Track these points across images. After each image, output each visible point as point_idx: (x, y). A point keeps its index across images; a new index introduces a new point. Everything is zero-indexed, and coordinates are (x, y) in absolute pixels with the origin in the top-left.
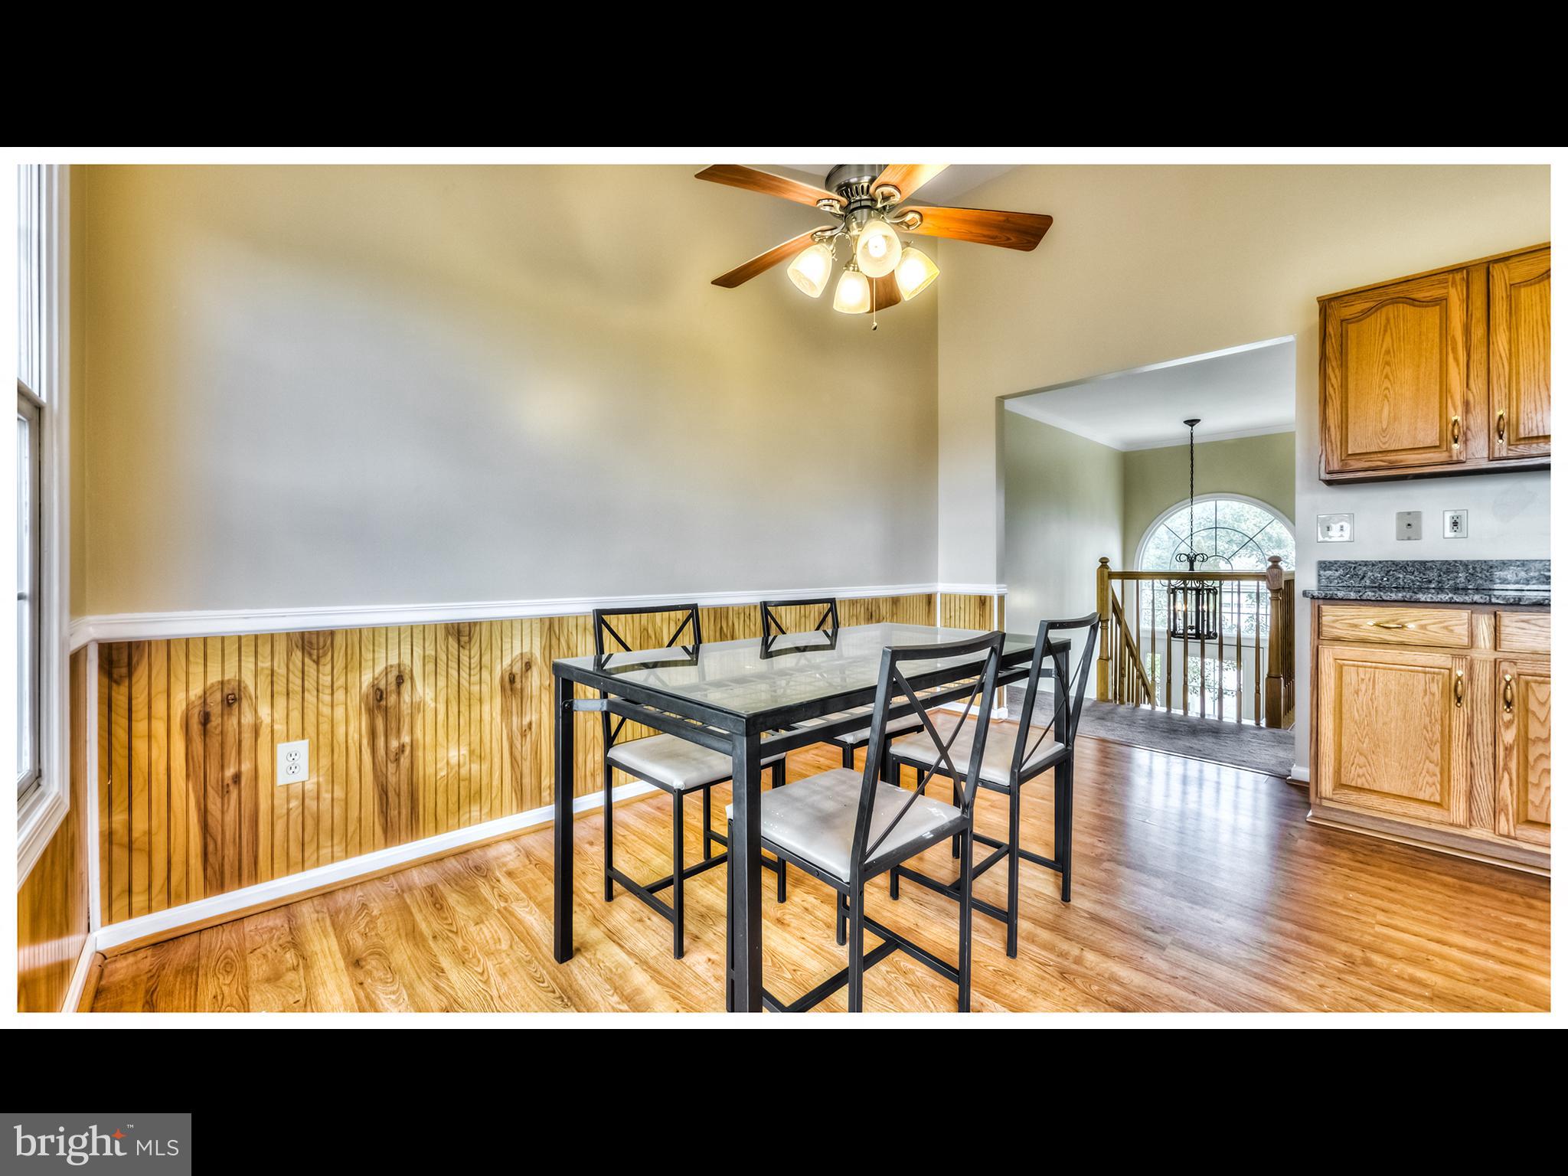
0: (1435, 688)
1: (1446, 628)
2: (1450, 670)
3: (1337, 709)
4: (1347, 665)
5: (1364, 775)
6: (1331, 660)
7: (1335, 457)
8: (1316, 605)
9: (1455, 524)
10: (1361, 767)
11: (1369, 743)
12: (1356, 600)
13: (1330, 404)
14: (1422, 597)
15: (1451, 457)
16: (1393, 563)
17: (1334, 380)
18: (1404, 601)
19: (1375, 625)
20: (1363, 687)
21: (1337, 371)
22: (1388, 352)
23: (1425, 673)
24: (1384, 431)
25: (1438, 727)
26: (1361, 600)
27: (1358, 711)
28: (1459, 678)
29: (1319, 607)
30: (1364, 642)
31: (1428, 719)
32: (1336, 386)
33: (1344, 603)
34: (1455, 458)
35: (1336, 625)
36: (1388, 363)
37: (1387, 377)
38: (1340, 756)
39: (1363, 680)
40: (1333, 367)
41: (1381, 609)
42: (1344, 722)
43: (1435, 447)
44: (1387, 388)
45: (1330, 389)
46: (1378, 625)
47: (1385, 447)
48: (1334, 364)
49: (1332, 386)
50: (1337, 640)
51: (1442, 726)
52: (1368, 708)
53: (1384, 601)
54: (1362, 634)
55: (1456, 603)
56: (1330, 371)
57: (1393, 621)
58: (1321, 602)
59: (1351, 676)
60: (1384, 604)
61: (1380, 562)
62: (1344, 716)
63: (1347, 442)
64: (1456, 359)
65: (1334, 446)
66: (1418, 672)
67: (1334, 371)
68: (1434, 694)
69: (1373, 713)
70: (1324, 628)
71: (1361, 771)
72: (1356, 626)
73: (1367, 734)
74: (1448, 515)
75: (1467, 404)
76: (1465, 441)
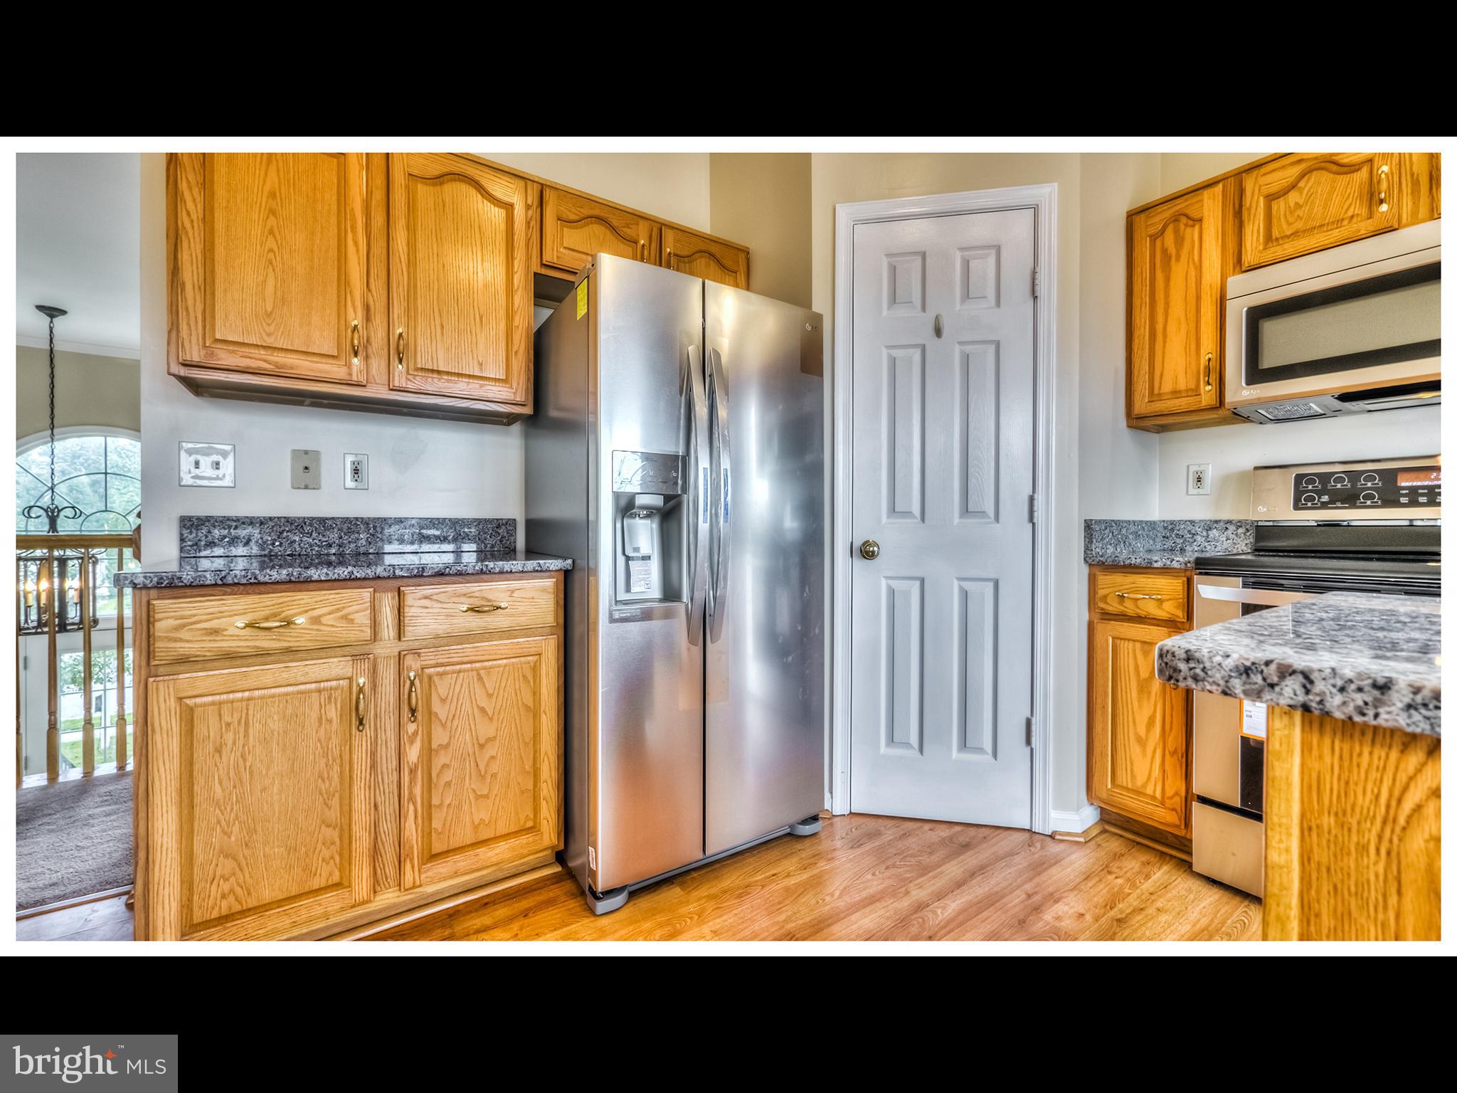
0: (333, 713)
1: (345, 617)
2: (350, 679)
3: (185, 790)
4: (204, 705)
5: (232, 891)
6: (172, 703)
7: (194, 341)
8: (144, 600)
9: (356, 471)
10: (226, 880)
11: (241, 829)
12: (216, 585)
13: (185, 244)
14: (314, 573)
15: (350, 374)
16: (288, 520)
17: (190, 205)
18: (290, 582)
19: (247, 626)
20: (229, 737)
21: (196, 191)
22: (272, 195)
23: (319, 691)
24: (269, 315)
25: (336, 768)
26: (224, 585)
27: (220, 783)
28: (361, 690)
29: (149, 603)
30: (230, 658)
31: (323, 761)
32: (194, 216)
33: (195, 591)
34: (355, 378)
35: (184, 634)
36: (272, 212)
37: (271, 232)
39: (228, 725)
40: (189, 182)
41: (255, 598)
42: (197, 810)
43: (333, 357)
44: (271, 250)
45: (183, 217)
46: (250, 625)
47: (269, 341)
48: (191, 177)
49: (189, 214)
50: (185, 661)
51: (341, 765)
52: (237, 773)
53: (260, 583)
54: (226, 645)
55: (357, 579)
56: (183, 186)
57: (275, 615)
58: (153, 593)
59: (207, 728)
60: (262, 588)
61: (271, 519)
62: (197, 800)
63: (213, 317)
64: (356, 244)
65: (192, 319)
66: (310, 692)
67: (190, 189)
68: (330, 721)
69: (246, 777)
70: (158, 644)
71: (226, 887)
72: (216, 631)
73: (237, 818)
74: (349, 459)
75: (367, 309)
76: (367, 357)
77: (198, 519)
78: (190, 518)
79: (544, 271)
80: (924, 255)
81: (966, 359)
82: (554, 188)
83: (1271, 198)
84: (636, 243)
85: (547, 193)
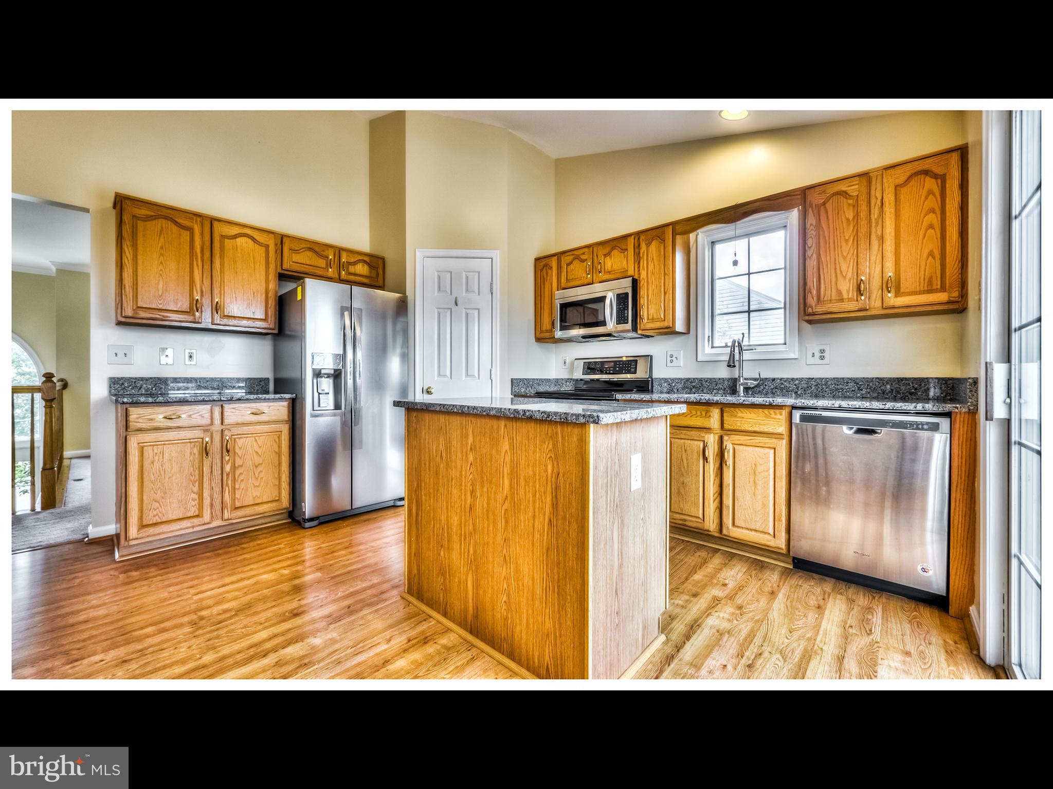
0: (196, 451)
1: (201, 415)
2: (202, 439)
3: (140, 477)
4: (147, 446)
5: (157, 514)
6: (136, 445)
7: (129, 307)
8: (125, 408)
9: (191, 357)
10: (155, 510)
11: (161, 493)
12: (152, 403)
13: (126, 270)
15: (195, 319)
17: (128, 254)
18: (180, 402)
19: (163, 418)
20: (156, 458)
21: (130, 248)
22: (162, 248)
23: (191, 442)
24: (160, 296)
25: (197, 472)
26: (156, 403)
27: (153, 474)
28: (207, 443)
29: (126, 409)
30: (157, 429)
31: (192, 469)
32: (129, 258)
33: (143, 405)
34: (197, 320)
35: (140, 420)
36: (162, 255)
37: (161, 263)
38: (142, 507)
39: (156, 454)
40: (127, 245)
41: (166, 408)
42: (145, 484)
43: (187, 312)
44: (161, 270)
45: (125, 259)
46: (165, 418)
47: (160, 307)
48: (128, 243)
49: (127, 258)
50: (140, 430)
51: (199, 471)
52: (159, 471)
53: (169, 402)
54: (156, 424)
55: (205, 401)
56: (125, 247)
57: (174, 414)
58: (128, 406)
59: (148, 452)
60: (170, 404)
61: (151, 378)
62: (145, 480)
63: (137, 298)
64: (198, 265)
65: (128, 299)
66: (187, 443)
67: (128, 248)
68: (195, 454)
69: (162, 473)
70: (131, 424)
71: (155, 513)
72: (152, 420)
73: (159, 488)
74: (187, 351)
75: (202, 292)
76: (202, 312)
77: (118, 378)
78: (114, 378)
79: (283, 272)
80: (451, 272)
81: (467, 315)
82: (288, 236)
83: (568, 265)
84: (328, 258)
85: (285, 239)
